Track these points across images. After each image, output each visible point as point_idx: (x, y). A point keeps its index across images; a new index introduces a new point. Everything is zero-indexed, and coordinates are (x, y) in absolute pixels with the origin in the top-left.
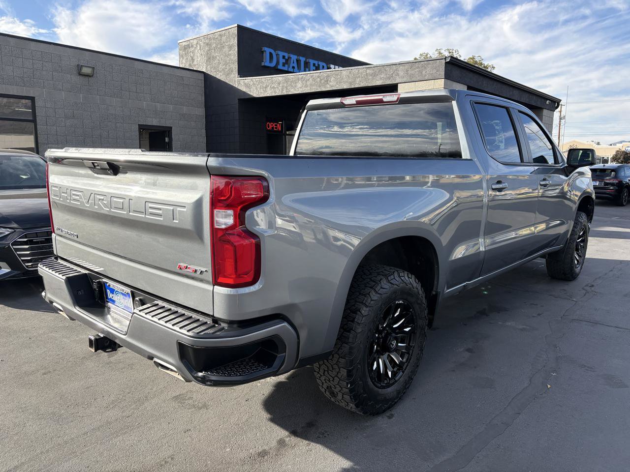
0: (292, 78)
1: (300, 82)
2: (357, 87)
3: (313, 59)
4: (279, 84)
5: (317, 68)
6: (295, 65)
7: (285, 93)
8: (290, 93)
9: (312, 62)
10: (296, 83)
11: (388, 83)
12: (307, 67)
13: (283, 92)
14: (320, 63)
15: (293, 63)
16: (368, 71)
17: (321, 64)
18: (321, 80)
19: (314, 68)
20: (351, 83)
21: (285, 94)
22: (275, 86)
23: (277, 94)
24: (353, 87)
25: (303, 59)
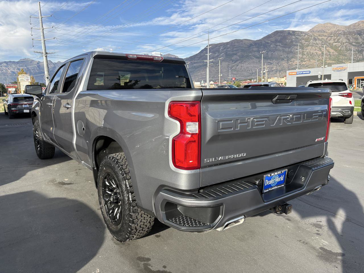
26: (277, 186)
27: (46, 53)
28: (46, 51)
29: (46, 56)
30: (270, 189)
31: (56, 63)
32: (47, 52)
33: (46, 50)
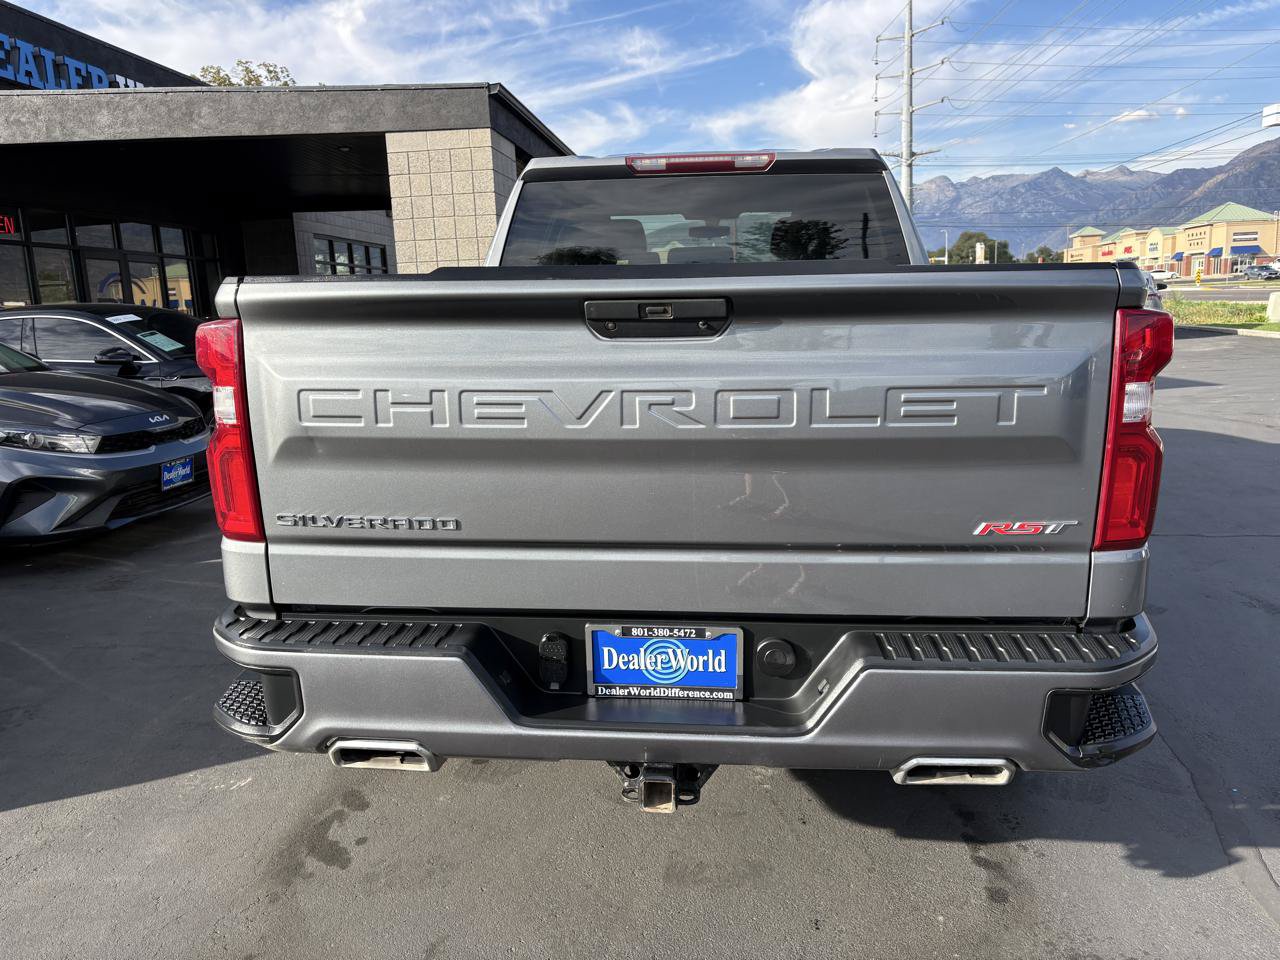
0: (78, 102)
1: (105, 112)
2: (279, 133)
3: (72, 56)
4: (36, 114)
5: (86, 83)
6: (32, 67)
7: (58, 136)
8: (77, 139)
9: (73, 63)
10: (91, 113)
11: (360, 130)
12: (61, 77)
13: (53, 135)
14: (91, 68)
15: (27, 62)
16: (304, 99)
17: (96, 71)
18: (170, 111)
19: (79, 80)
20: (260, 125)
21: (61, 139)
22: (23, 120)
23: (31, 140)
24: (267, 132)
25: (49, 55)
26: (683, 689)
27: (913, 154)
28: (911, 146)
29: (910, 166)
30: (634, 691)
31: (962, 185)
32: (914, 150)
33: (911, 141)
